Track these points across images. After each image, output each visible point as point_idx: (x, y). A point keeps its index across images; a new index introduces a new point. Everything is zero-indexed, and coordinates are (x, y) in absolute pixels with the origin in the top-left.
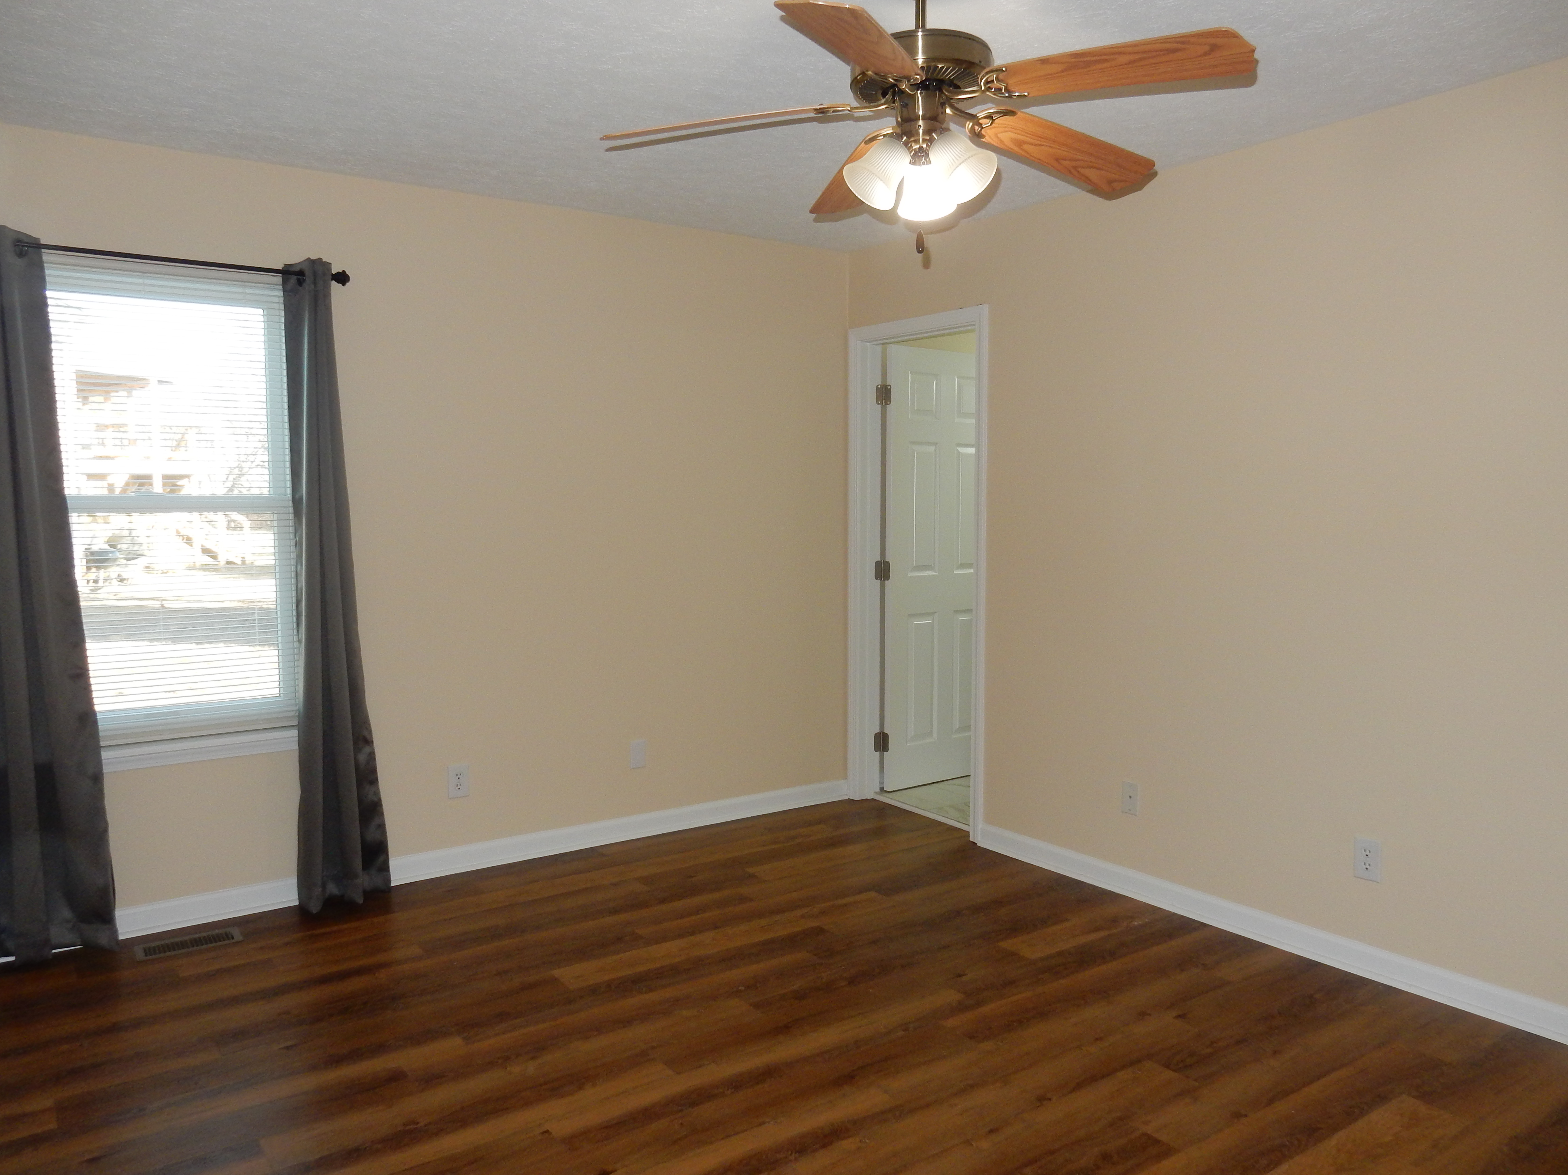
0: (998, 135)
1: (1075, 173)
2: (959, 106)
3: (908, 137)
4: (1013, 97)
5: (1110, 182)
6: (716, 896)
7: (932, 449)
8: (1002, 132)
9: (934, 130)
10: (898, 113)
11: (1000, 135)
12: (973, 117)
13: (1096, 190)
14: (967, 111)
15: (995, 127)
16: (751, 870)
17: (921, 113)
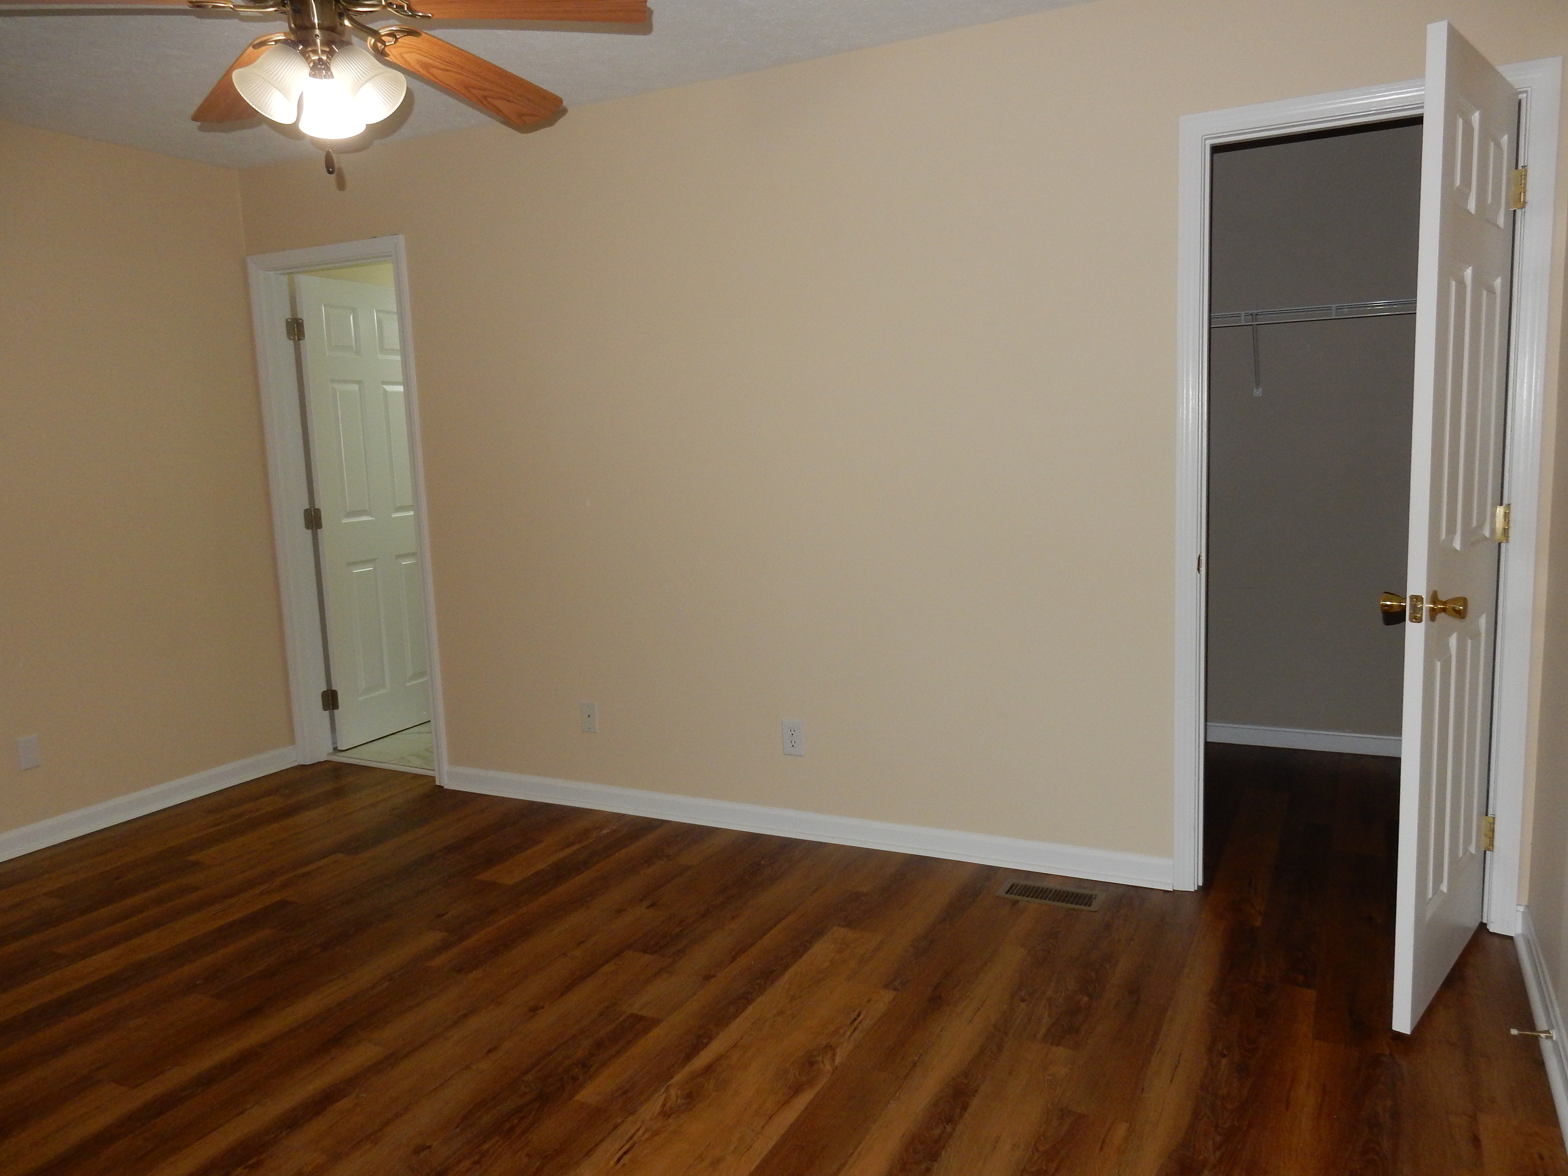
0: (403, 55)
1: (484, 102)
2: (358, 18)
3: (305, 46)
4: (416, 16)
5: (521, 115)
6: (153, 893)
7: (355, 387)
8: (407, 53)
9: (334, 43)
10: (291, 18)
11: (405, 56)
12: (375, 33)
13: (507, 121)
14: (367, 26)
15: (398, 47)
16: (193, 858)
17: (316, 21)
